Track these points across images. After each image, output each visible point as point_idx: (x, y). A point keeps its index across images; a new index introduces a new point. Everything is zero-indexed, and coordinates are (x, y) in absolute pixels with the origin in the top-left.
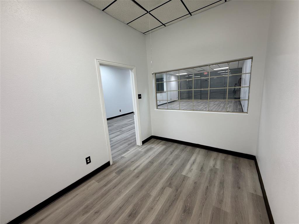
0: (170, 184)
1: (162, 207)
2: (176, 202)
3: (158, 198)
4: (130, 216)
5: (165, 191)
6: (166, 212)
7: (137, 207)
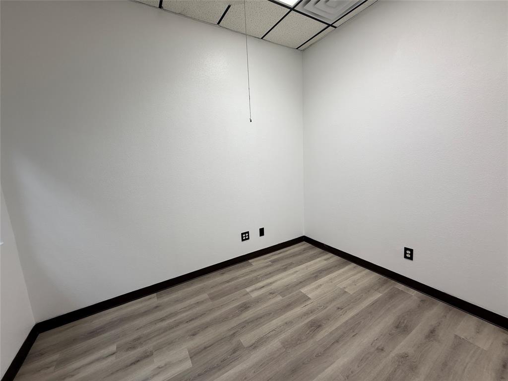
0: (235, 351)
1: (271, 321)
2: (249, 319)
3: (272, 333)
4: (320, 326)
5: (253, 341)
6: (270, 314)
7: (308, 334)
